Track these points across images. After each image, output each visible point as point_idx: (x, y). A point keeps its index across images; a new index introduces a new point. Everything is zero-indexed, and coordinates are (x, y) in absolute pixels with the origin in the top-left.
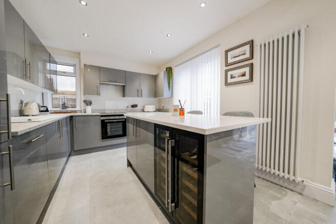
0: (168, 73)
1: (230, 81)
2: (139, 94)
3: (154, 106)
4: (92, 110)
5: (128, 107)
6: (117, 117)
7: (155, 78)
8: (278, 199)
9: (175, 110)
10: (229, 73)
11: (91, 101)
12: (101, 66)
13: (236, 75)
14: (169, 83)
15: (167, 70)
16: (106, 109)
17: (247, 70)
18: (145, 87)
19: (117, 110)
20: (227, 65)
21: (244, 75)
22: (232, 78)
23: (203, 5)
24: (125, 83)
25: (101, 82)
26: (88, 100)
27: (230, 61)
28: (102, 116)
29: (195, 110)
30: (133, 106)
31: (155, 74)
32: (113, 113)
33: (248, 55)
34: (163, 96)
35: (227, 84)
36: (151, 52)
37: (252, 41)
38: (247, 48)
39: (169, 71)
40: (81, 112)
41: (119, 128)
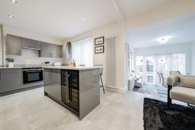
0: (69, 45)
1: (97, 52)
2: (51, 55)
3: (60, 63)
4: (14, 65)
5: (43, 63)
6: (35, 69)
7: (61, 47)
8: (110, 95)
9: (71, 64)
10: (96, 48)
11: (13, 59)
12: (22, 37)
13: (98, 50)
14: (69, 50)
15: (68, 43)
16: (26, 64)
17: (102, 48)
18: (54, 52)
19: (34, 65)
20: (95, 45)
21: (101, 50)
22: (97, 50)
23: (84, 19)
24: (41, 49)
25: (22, 47)
26: (10, 58)
27: (96, 43)
28: (23, 69)
29: (83, 64)
30: (46, 63)
31: (61, 45)
32: (31, 67)
33: (102, 42)
34: (66, 57)
35: (95, 53)
36: (58, 33)
37: (104, 37)
38: (102, 39)
39: (69, 44)
40: (3, 67)
41: (37, 76)
